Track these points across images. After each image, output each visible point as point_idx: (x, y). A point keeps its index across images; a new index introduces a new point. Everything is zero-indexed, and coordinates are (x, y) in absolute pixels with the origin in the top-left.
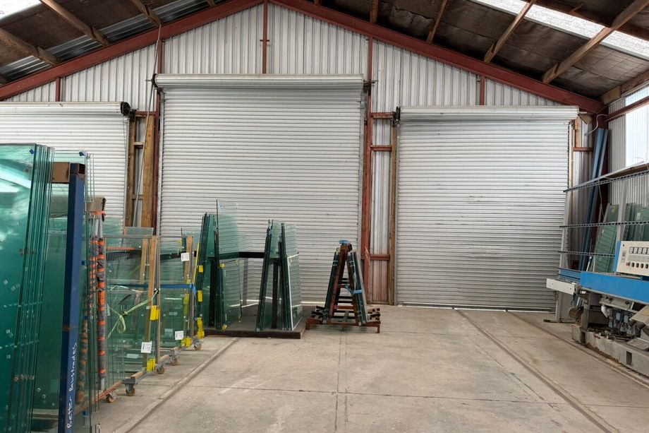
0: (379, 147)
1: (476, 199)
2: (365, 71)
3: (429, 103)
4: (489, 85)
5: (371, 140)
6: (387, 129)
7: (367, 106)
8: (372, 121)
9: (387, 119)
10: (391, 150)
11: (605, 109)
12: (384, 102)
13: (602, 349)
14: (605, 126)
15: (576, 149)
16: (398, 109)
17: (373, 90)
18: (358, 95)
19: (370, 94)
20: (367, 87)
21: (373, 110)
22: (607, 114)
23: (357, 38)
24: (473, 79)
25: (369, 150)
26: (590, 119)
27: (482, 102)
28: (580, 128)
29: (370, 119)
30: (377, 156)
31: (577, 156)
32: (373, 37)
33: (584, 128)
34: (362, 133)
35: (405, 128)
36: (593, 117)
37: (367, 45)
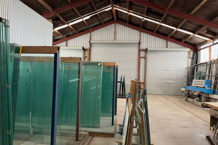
0: (142, 57)
1: (165, 70)
2: (139, 39)
3: (154, 47)
4: (169, 42)
5: (140, 56)
6: (144, 53)
7: (139, 47)
8: (141, 51)
9: (144, 50)
10: (145, 58)
11: (197, 49)
12: (143, 46)
13: (189, 101)
14: (196, 52)
15: (189, 58)
16: (147, 48)
17: (141, 43)
18: (137, 45)
19: (140, 45)
20: (139, 43)
21: (141, 48)
22: (197, 50)
23: (137, 31)
24: (165, 41)
25: (139, 58)
26: (193, 51)
27: (167, 47)
28: (191, 53)
29: (140, 51)
30: (142, 59)
31: (190, 60)
32: (141, 31)
33: (192, 53)
34: (138, 54)
35: (148, 53)
36: (194, 50)
37: (139, 33)
